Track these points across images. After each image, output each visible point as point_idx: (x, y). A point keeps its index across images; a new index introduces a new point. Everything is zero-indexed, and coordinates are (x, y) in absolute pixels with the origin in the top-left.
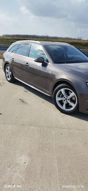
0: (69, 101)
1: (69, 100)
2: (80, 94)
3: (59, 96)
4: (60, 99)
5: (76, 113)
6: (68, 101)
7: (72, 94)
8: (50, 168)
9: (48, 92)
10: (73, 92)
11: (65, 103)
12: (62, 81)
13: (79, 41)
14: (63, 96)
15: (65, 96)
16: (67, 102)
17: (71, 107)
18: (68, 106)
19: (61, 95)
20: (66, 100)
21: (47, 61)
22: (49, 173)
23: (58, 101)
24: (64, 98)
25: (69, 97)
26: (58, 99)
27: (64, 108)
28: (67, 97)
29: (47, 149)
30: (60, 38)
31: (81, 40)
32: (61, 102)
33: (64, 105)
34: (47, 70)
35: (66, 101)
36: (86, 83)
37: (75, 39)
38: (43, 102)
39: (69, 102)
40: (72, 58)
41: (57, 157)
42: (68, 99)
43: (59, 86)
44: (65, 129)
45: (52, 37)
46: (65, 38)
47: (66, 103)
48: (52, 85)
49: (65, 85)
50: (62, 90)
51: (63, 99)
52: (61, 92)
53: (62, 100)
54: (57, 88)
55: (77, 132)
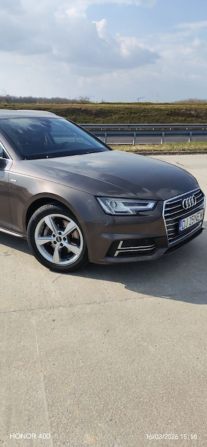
0: (66, 241)
1: (65, 239)
2: (87, 224)
3: (42, 235)
4: (45, 240)
5: (84, 268)
6: (63, 242)
7: (71, 226)
8: (29, 405)
9: (14, 227)
10: (72, 221)
11: (57, 247)
12: (45, 199)
13: (84, 107)
14: (50, 233)
15: (56, 232)
16: (61, 245)
17: (72, 254)
18: (65, 254)
19: (45, 231)
20: (59, 239)
21: (4, 155)
22: (27, 418)
23: (41, 246)
24: (54, 236)
25: (64, 234)
26: (40, 242)
27: (55, 259)
28: (60, 234)
29: (21, 363)
30: (41, 100)
31: (88, 103)
32: (49, 248)
33: (56, 253)
34: (6, 176)
35: (59, 243)
36: (96, 197)
37: (74, 102)
38: (6, 254)
39: (65, 244)
40: (64, 145)
41: (45, 377)
42: (62, 238)
43: (39, 211)
44: (61, 308)
45: (21, 97)
46: (53, 99)
47: (61, 247)
48: (21, 209)
49: (51, 206)
50: (48, 220)
51: (53, 239)
52: (45, 225)
53: (50, 243)
54: (34, 216)
55: (88, 309)
